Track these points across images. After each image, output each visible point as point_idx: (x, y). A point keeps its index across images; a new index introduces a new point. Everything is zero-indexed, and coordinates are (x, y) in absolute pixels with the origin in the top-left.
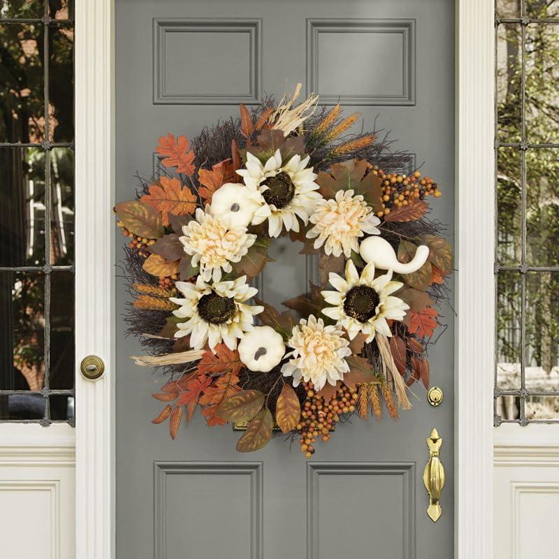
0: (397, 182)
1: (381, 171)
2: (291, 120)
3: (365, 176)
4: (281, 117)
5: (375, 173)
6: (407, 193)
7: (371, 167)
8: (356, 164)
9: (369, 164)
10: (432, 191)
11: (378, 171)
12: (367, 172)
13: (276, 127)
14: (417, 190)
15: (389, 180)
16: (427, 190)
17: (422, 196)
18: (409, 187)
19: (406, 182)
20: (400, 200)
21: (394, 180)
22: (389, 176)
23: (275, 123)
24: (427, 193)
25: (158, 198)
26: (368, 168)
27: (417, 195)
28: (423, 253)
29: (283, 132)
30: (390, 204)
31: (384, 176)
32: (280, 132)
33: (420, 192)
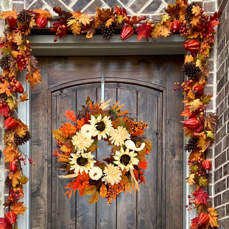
0: (136, 124)
1: (131, 121)
2: (104, 105)
3: (126, 122)
4: (101, 105)
5: (129, 121)
6: (139, 127)
7: (128, 119)
8: (124, 119)
9: (127, 119)
10: (146, 127)
11: (130, 120)
12: (127, 121)
13: (100, 108)
14: (142, 126)
15: (133, 123)
16: (145, 126)
17: (143, 128)
18: (139, 125)
19: (138, 124)
20: (137, 129)
21: (135, 123)
22: (133, 122)
23: (100, 106)
24: (145, 127)
25: (65, 128)
26: (127, 120)
27: (142, 128)
28: (143, 145)
29: (102, 109)
30: (134, 130)
31: (132, 122)
32: (101, 109)
33: (142, 127)
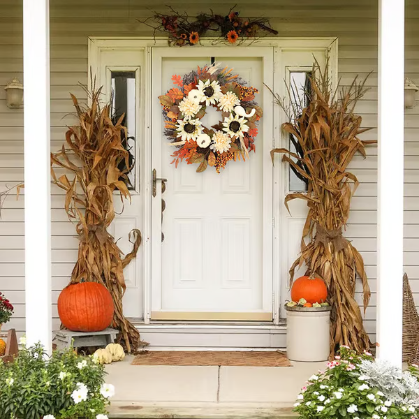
0: (246, 89)
1: (241, 86)
3: (236, 87)
7: (238, 84)
8: (233, 84)
14: (252, 92)
15: (243, 88)
18: (249, 91)
20: (246, 94)
24: (255, 93)
25: (171, 94)
28: (254, 111)
29: (210, 73)
30: (244, 96)
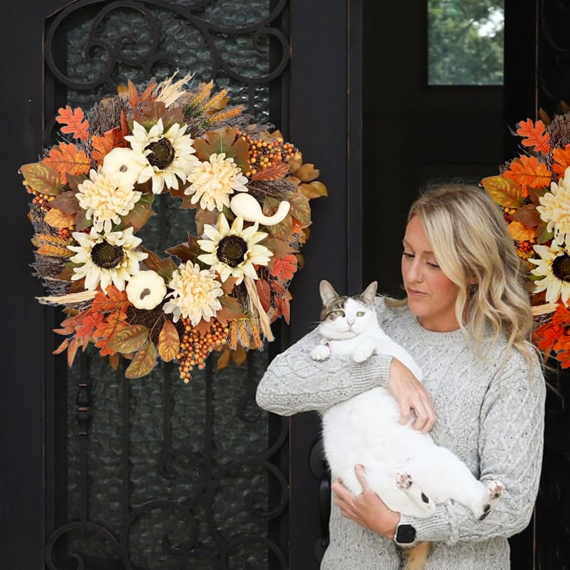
0: (262, 147)
1: (249, 137)
2: (172, 93)
3: (235, 141)
4: (163, 91)
5: (244, 139)
6: (271, 156)
7: (240, 133)
8: (227, 131)
9: (238, 132)
10: (292, 155)
11: (246, 137)
12: (237, 138)
13: (158, 100)
15: (256, 145)
16: (288, 153)
17: (284, 158)
19: (270, 147)
20: (265, 162)
21: (260, 145)
22: (256, 142)
23: (158, 95)
24: (288, 157)
25: (57, 160)
26: (237, 135)
27: (280, 158)
28: (284, 208)
29: (164, 104)
30: (257, 165)
31: (252, 142)
32: (162, 104)
33: (282, 156)
